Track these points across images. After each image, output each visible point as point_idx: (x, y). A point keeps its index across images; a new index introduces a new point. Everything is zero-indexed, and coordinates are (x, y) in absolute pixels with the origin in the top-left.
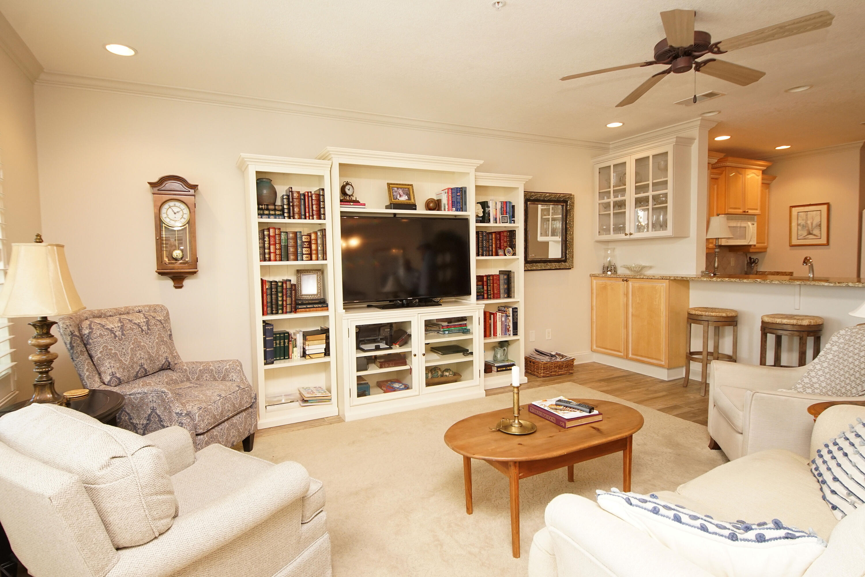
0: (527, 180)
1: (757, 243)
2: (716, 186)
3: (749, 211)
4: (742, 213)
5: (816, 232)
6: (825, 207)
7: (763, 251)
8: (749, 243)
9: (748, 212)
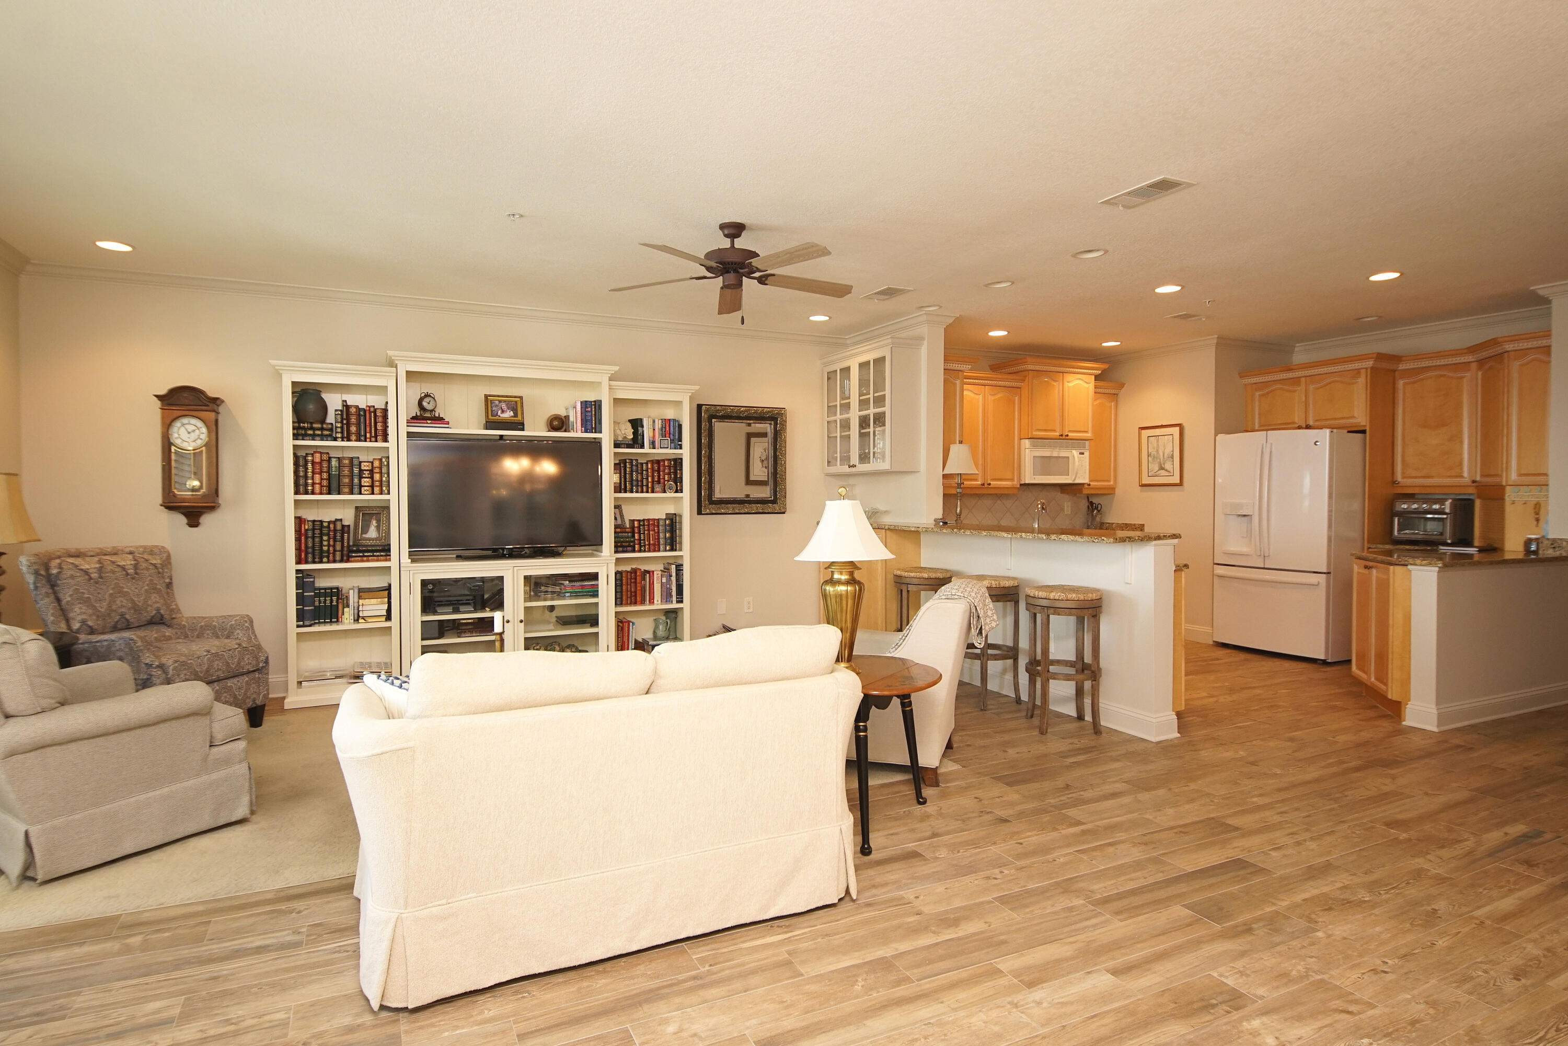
0: (693, 391)
1: (1091, 481)
2: (1017, 399)
3: (1070, 434)
4: (1058, 437)
5: (1168, 466)
6: (1178, 429)
7: (1110, 492)
8: (1075, 480)
9: (1067, 435)
